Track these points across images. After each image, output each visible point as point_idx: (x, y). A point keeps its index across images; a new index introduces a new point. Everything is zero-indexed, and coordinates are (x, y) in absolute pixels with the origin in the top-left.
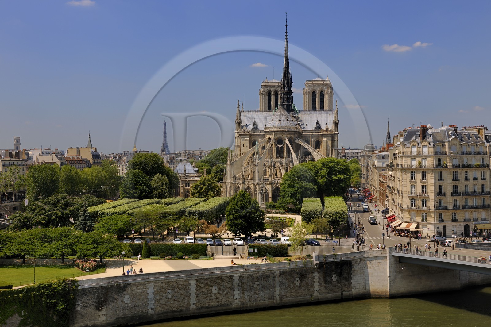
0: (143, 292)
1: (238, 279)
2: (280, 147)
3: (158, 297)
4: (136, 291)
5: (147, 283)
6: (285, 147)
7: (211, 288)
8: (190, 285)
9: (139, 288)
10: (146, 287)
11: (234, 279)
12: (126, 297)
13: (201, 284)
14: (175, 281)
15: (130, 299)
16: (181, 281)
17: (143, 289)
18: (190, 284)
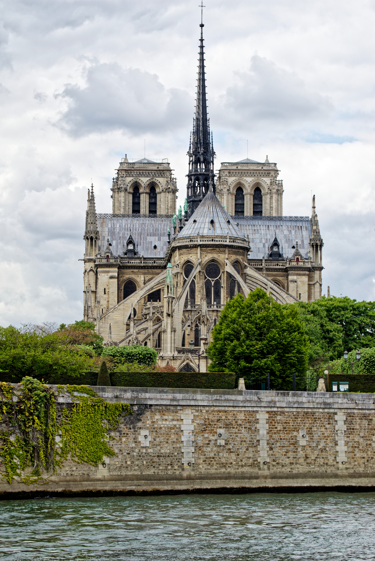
0: (172, 426)
1: (345, 421)
2: (213, 283)
3: (200, 440)
4: (160, 422)
5: (181, 410)
6: (224, 283)
7: (295, 433)
8: (257, 423)
9: (166, 417)
10: (179, 418)
11: (336, 419)
12: (144, 432)
13: (278, 423)
14: (231, 411)
15: (149, 439)
16: (241, 411)
17: (173, 420)
18: (257, 421)
